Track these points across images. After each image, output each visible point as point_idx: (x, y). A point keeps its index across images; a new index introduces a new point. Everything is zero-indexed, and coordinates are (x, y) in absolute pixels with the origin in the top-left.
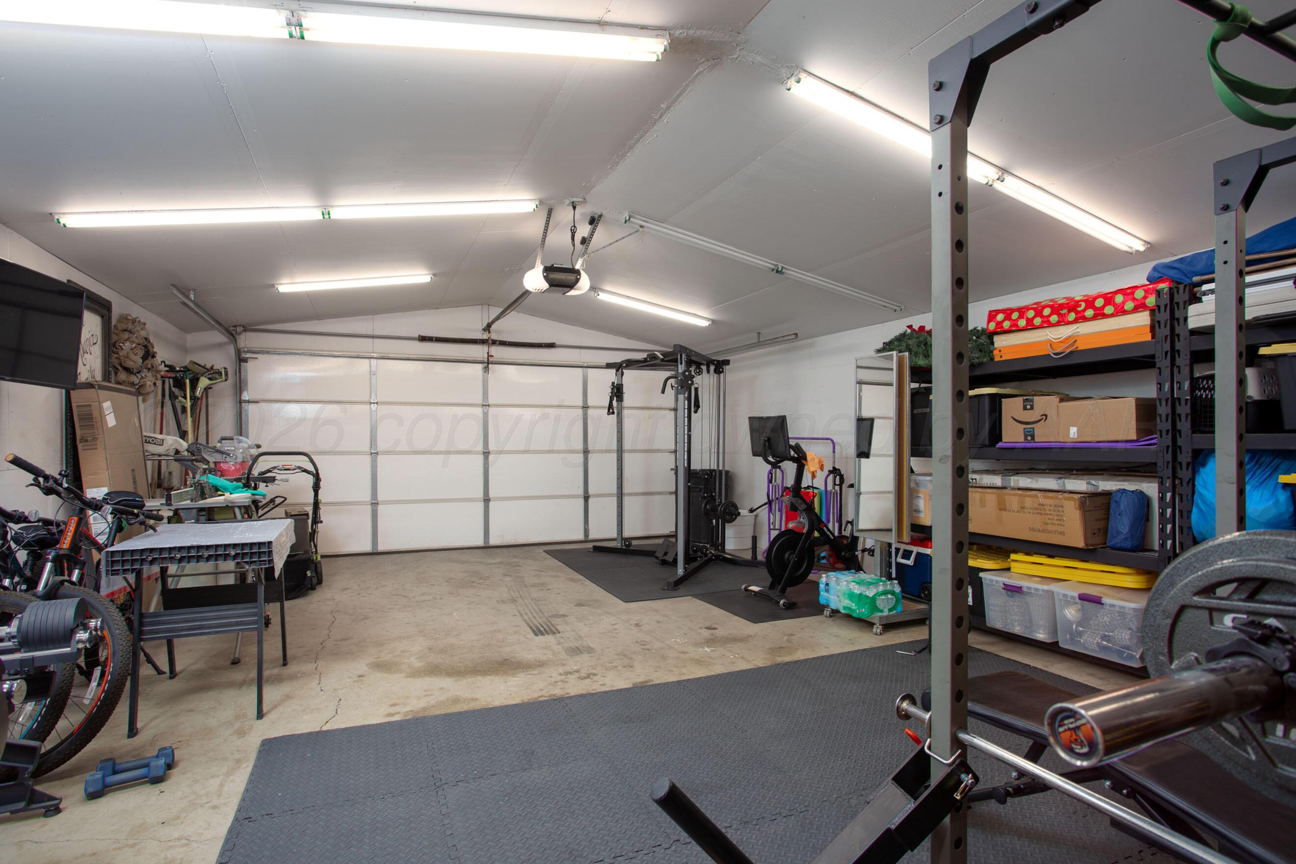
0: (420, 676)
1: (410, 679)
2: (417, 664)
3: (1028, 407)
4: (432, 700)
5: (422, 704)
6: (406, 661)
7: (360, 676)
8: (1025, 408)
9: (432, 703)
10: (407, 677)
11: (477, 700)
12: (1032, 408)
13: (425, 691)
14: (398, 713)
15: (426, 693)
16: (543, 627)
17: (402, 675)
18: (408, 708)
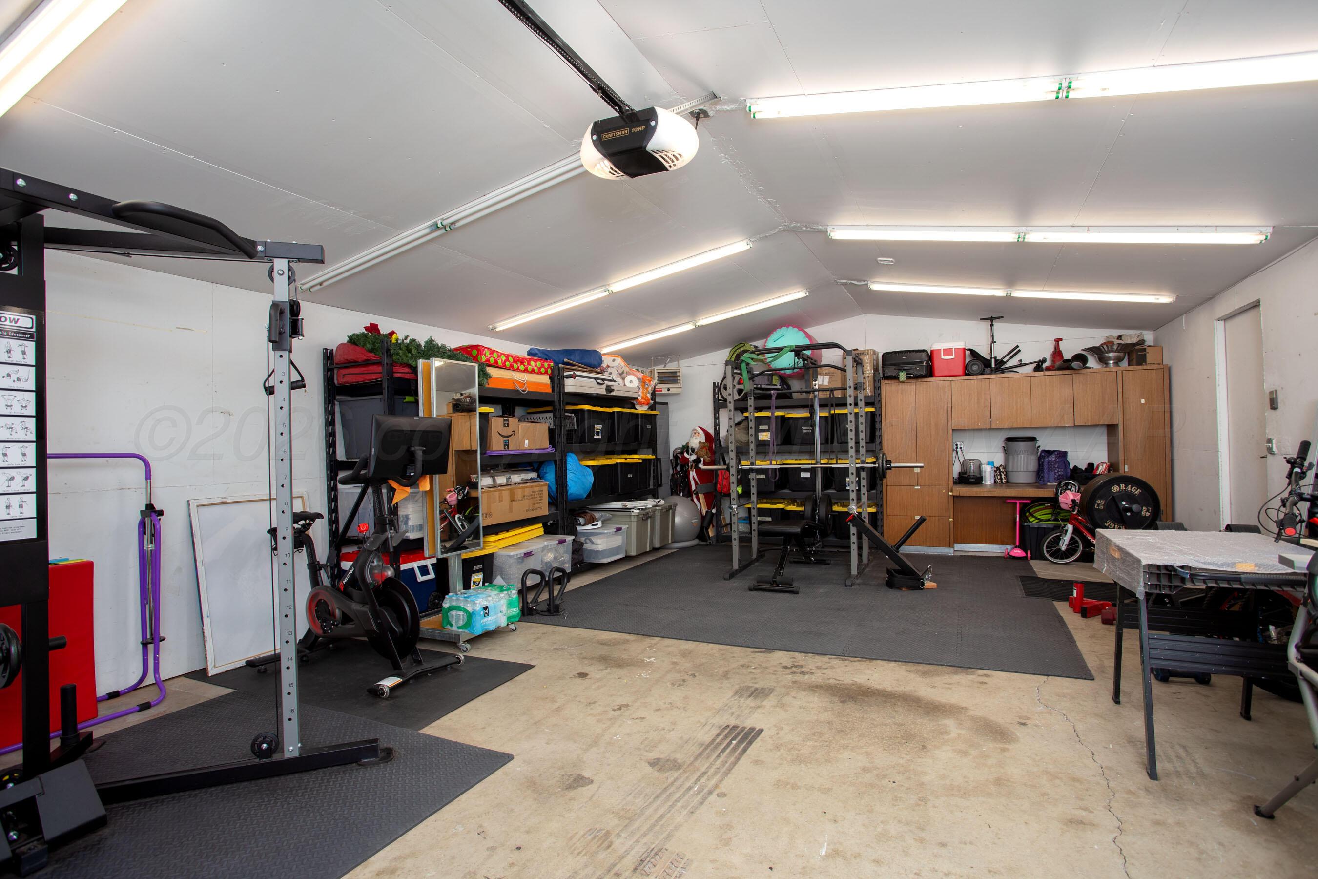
0: (951, 706)
1: (964, 705)
2: (950, 723)
3: (506, 425)
4: (947, 678)
5: (957, 678)
6: (963, 732)
7: (1024, 724)
8: (505, 426)
9: (947, 676)
10: (966, 709)
11: (907, 671)
12: (508, 426)
13: (950, 689)
14: (979, 676)
15: (950, 686)
16: (730, 743)
17: (972, 713)
18: (971, 677)
